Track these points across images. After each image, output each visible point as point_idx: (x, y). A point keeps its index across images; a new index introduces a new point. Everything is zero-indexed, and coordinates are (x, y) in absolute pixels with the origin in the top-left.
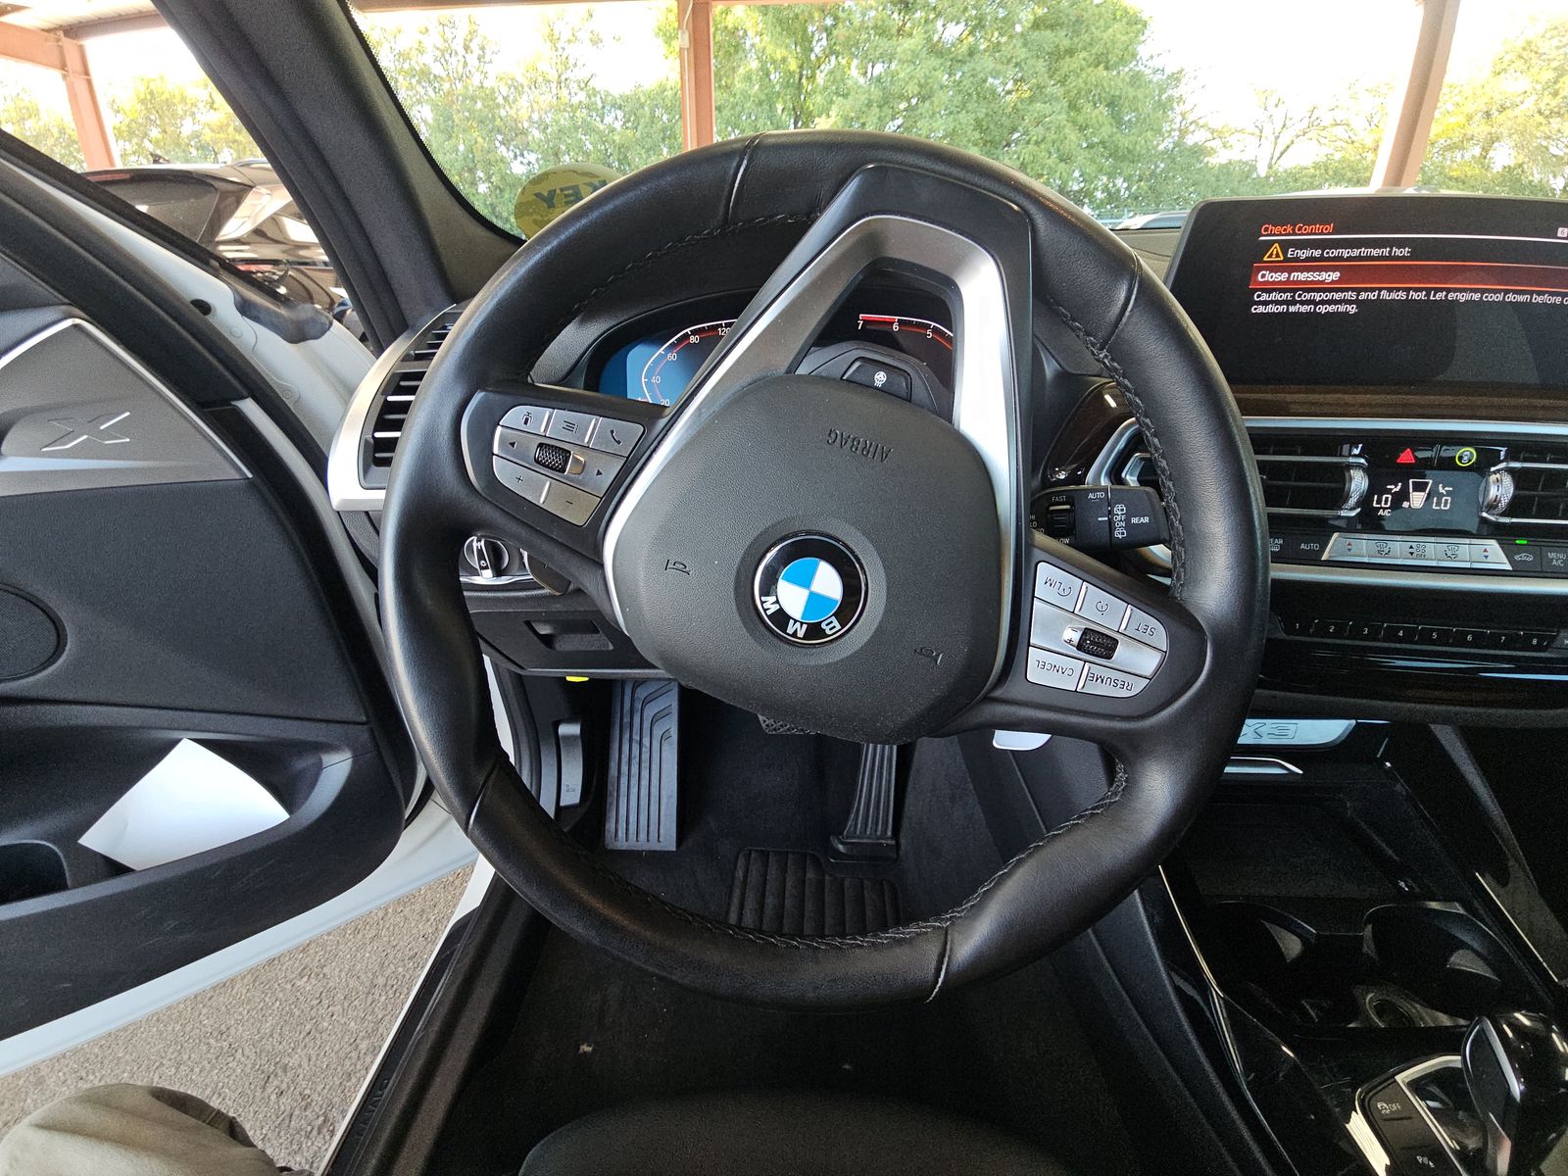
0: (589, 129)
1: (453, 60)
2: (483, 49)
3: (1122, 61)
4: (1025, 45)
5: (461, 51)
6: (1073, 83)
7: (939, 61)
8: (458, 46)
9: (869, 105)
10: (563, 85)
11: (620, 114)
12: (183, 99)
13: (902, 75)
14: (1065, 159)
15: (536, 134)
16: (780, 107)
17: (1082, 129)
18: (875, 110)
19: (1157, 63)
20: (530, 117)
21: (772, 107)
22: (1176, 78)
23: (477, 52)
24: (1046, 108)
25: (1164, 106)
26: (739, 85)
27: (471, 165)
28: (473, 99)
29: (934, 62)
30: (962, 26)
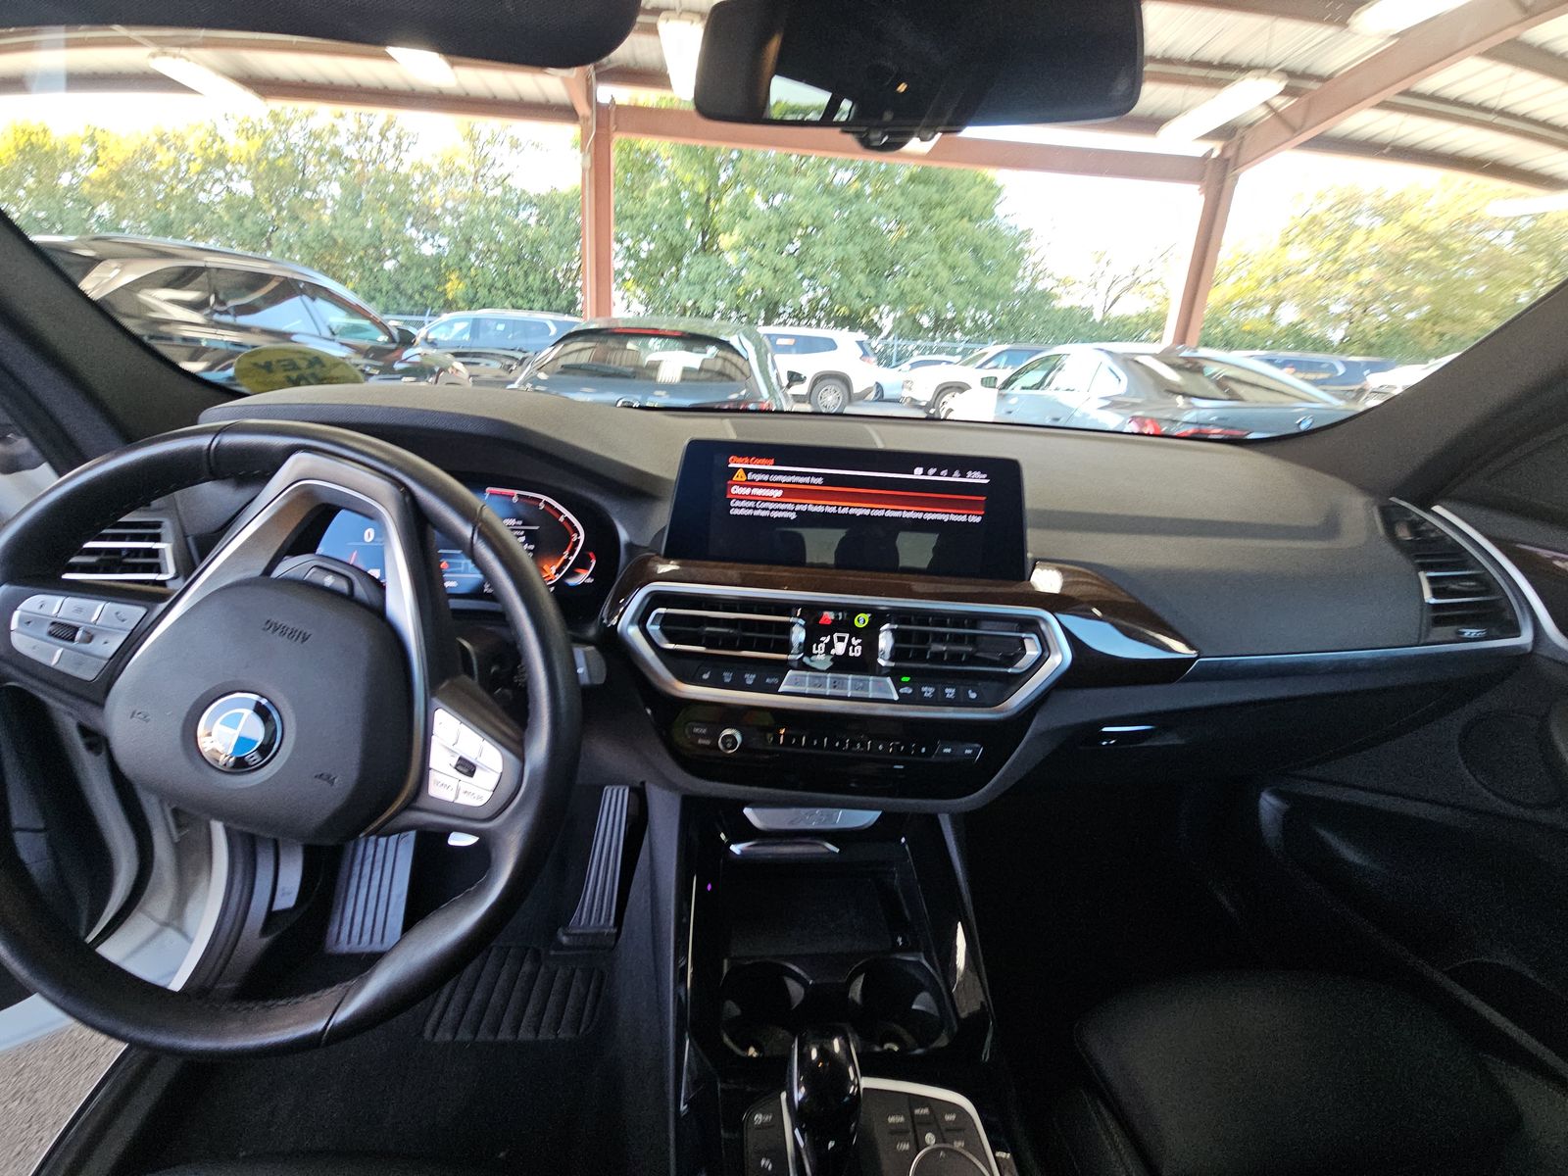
0: (501, 222)
1: (368, 145)
2: (399, 138)
3: (981, 217)
4: (902, 194)
5: (377, 138)
6: (944, 230)
7: (829, 200)
8: (374, 132)
9: (769, 229)
10: (479, 179)
11: (535, 211)
12: (65, 152)
13: (797, 208)
14: (939, 290)
15: (448, 220)
16: (689, 221)
17: (953, 268)
18: (774, 234)
19: (1011, 222)
20: (444, 204)
21: (681, 223)
22: (1026, 235)
23: (393, 140)
24: (921, 248)
25: (1018, 257)
26: (649, 199)
27: (377, 243)
28: (386, 183)
29: (825, 200)
30: (849, 173)
